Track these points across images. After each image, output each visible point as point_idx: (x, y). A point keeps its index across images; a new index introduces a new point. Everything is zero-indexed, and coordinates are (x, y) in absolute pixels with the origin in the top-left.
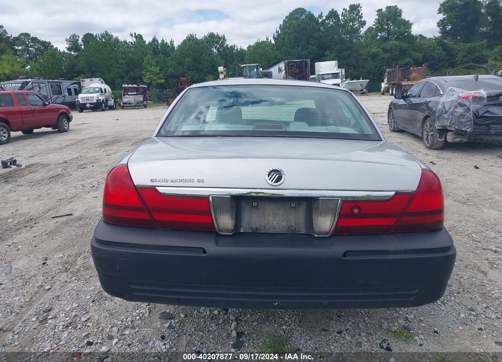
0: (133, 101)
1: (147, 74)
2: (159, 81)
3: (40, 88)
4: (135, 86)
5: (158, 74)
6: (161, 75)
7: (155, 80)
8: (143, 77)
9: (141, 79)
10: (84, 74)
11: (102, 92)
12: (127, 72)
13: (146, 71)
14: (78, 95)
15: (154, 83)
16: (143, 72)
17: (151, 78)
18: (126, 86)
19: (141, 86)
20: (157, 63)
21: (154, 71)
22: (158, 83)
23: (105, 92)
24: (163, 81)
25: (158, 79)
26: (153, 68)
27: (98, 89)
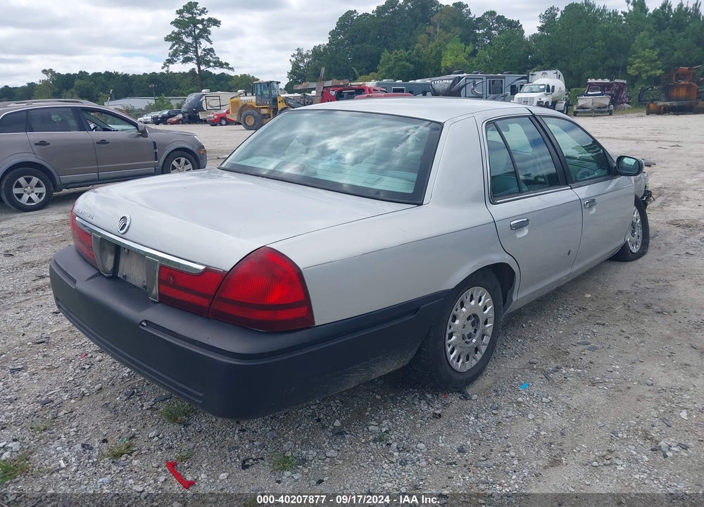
0: (590, 105)
1: (636, 62)
2: (653, 72)
3: (475, 85)
4: (607, 81)
5: (655, 61)
6: (658, 62)
7: (647, 71)
8: (628, 67)
9: (624, 69)
10: (542, 65)
11: (548, 90)
12: (605, 59)
13: (633, 58)
14: (515, 94)
15: (644, 75)
16: (630, 59)
17: (641, 67)
18: (593, 81)
19: (616, 81)
20: (658, 44)
21: (647, 57)
22: (652, 76)
23: (553, 91)
24: (659, 72)
25: (653, 69)
26: (647, 53)
27: (543, 87)
